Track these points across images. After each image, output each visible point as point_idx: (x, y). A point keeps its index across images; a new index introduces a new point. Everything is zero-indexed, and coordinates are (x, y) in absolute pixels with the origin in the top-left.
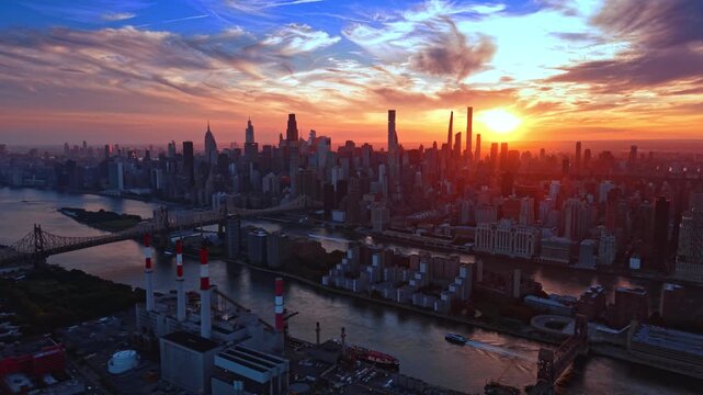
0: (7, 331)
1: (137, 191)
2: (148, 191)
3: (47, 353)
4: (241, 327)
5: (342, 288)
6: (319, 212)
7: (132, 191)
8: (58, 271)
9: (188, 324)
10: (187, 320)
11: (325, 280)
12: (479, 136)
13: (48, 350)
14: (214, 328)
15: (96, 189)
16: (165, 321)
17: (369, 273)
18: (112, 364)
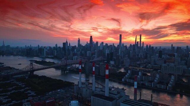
0: (31, 93)
1: (49, 56)
2: (53, 56)
3: (50, 101)
4: (119, 93)
5: (129, 83)
6: (105, 62)
7: (48, 56)
8: (37, 76)
9: (96, 92)
10: (96, 90)
11: (123, 80)
12: (143, 42)
13: (50, 100)
14: (110, 93)
15: (37, 56)
16: (87, 90)
17: (138, 78)
18: (70, 105)
